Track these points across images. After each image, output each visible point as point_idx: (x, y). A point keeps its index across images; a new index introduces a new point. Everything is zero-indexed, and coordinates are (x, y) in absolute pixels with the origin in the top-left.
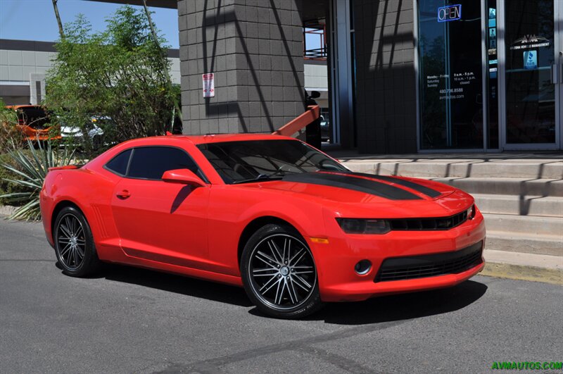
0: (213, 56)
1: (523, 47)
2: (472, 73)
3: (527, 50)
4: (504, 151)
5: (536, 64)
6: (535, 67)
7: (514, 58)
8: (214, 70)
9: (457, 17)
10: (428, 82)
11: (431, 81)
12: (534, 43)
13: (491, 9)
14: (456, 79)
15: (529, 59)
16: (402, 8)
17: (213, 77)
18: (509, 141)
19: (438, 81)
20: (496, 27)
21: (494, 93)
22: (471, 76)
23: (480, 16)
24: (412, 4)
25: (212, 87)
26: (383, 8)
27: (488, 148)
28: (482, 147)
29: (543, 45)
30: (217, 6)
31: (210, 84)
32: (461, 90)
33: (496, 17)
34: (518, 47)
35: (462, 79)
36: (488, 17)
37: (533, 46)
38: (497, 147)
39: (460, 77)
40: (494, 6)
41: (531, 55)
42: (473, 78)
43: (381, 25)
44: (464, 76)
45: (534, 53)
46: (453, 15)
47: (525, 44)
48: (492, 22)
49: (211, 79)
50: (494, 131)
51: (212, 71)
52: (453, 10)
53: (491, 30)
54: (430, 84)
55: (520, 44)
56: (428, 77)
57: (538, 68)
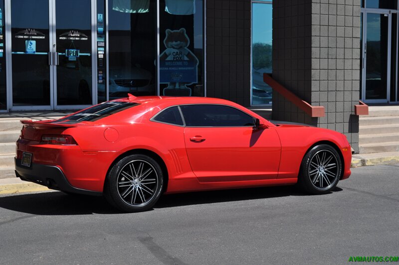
1: (25, 37)
3: (28, 39)
4: (11, 112)
5: (35, 50)
6: (34, 52)
7: (18, 44)
12: (34, 35)
15: (29, 46)
18: (15, 104)
29: (41, 37)
34: (22, 37)
37: (33, 37)
38: (6, 108)
41: (31, 44)
45: (34, 42)
47: (26, 35)
55: (23, 35)
57: (36, 53)
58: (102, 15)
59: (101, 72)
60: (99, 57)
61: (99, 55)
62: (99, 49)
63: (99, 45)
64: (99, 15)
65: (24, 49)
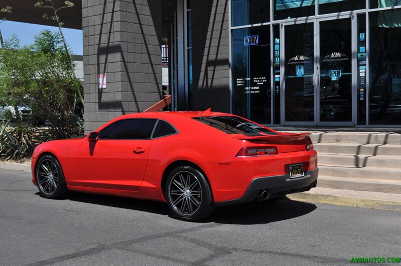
0: (106, 63)
1: (295, 63)
2: (264, 78)
3: (298, 65)
4: (283, 126)
5: (303, 73)
6: (303, 75)
7: (290, 69)
8: (106, 71)
9: (256, 43)
10: (238, 82)
11: (239, 82)
13: (276, 39)
14: (255, 81)
15: (299, 70)
16: (222, 36)
17: (105, 76)
18: (287, 120)
19: (244, 82)
20: (279, 50)
21: (277, 90)
22: (264, 79)
23: (270, 43)
24: (228, 34)
25: (105, 82)
26: (210, 35)
27: (274, 124)
28: (270, 123)
30: (109, 32)
31: (103, 81)
32: (258, 88)
33: (279, 44)
34: (293, 63)
35: (258, 81)
36: (274, 44)
37: (301, 62)
38: (279, 123)
39: (257, 80)
40: (278, 37)
41: (300, 68)
42: (265, 80)
43: (208, 46)
44: (260, 80)
45: (302, 67)
46: (253, 42)
47: (296, 61)
48: (277, 47)
49: (103, 77)
50: (277, 114)
51: (104, 73)
52: (253, 38)
53: (276, 52)
54: (239, 83)
55: (294, 61)
56: (238, 79)
57: (305, 76)
58: (364, 34)
59: (363, 90)
60: (361, 75)
61: (361, 73)
62: (361, 67)
63: (360, 64)
64: (361, 34)
65: (294, 73)
